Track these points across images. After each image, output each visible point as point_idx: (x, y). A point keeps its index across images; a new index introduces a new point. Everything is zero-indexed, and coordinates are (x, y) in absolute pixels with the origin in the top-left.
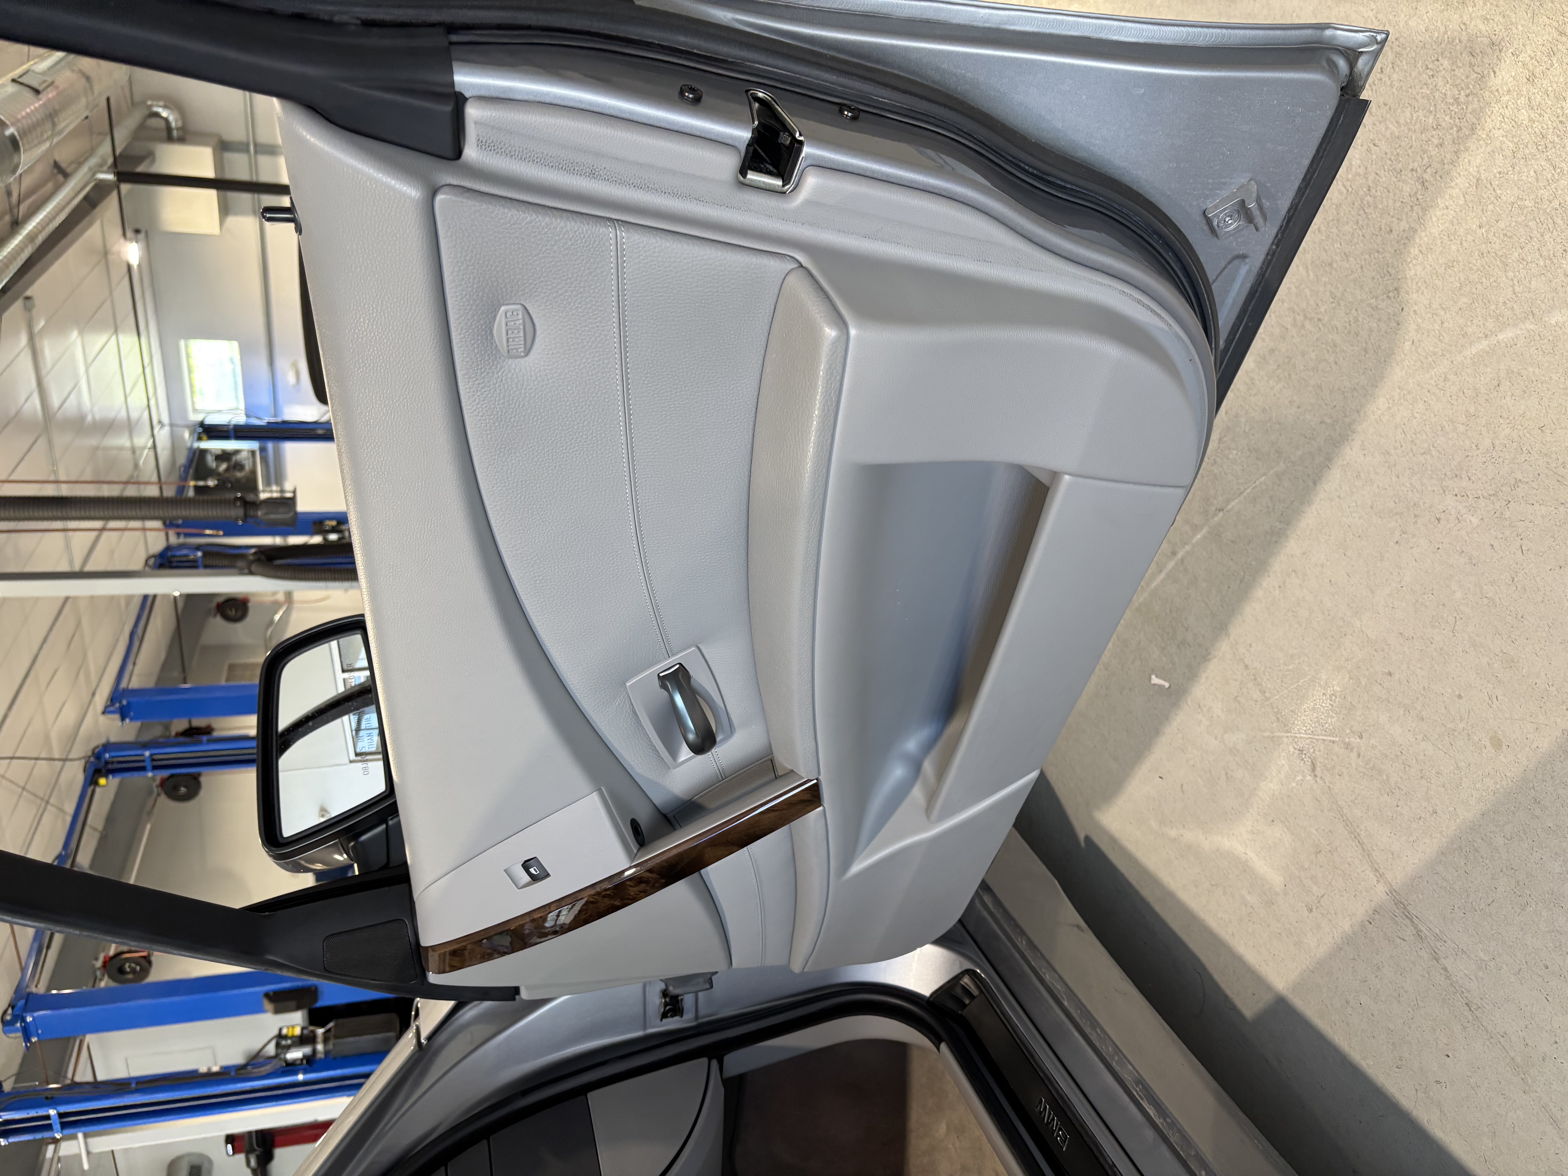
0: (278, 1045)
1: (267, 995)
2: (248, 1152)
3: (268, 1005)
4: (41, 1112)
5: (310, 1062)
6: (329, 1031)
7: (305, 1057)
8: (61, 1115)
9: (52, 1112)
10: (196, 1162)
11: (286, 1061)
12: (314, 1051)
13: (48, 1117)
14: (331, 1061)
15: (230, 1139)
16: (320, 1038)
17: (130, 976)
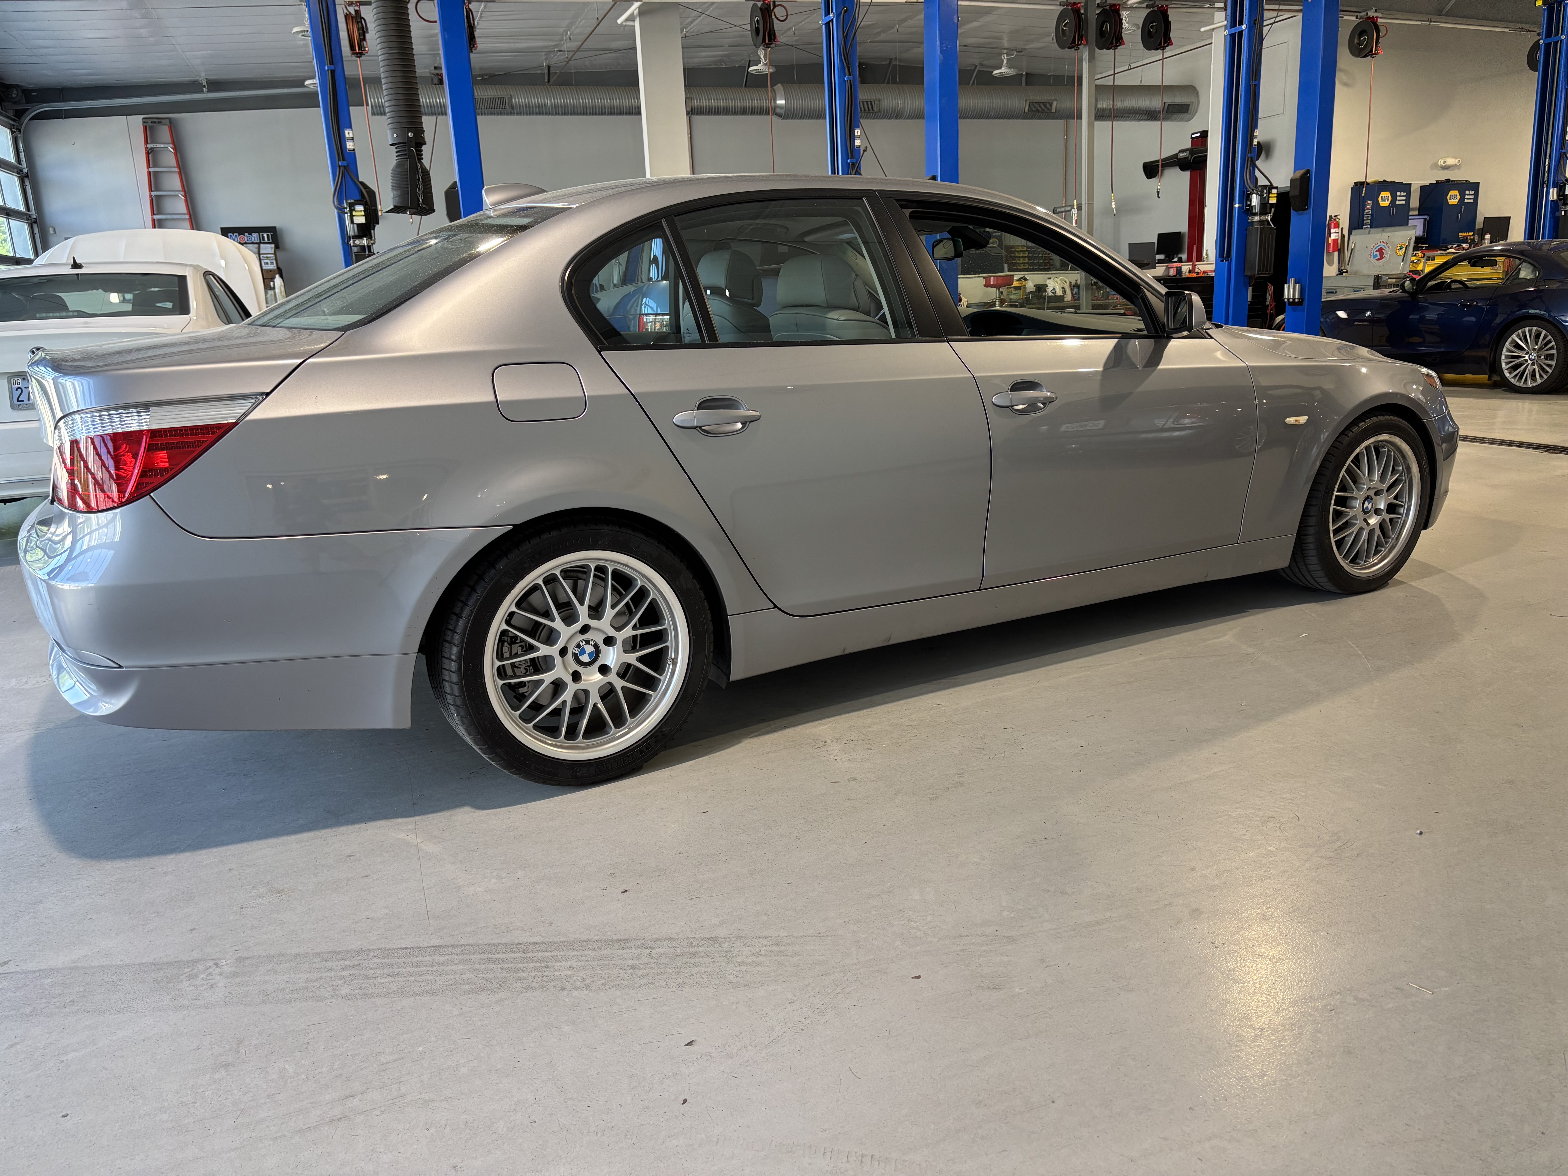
0: (1265, 186)
1: (1308, 172)
2: (1191, 151)
3: (1300, 173)
4: (1246, 19)
5: (1247, 211)
6: (1268, 224)
7: (1252, 207)
8: (1241, 33)
9: (1244, 27)
10: (1192, 108)
11: (1251, 194)
12: (1256, 214)
13: (1241, 23)
14: (1245, 226)
15: (1204, 134)
16: (1263, 218)
17: (1356, 41)
